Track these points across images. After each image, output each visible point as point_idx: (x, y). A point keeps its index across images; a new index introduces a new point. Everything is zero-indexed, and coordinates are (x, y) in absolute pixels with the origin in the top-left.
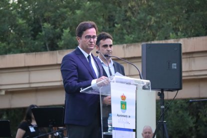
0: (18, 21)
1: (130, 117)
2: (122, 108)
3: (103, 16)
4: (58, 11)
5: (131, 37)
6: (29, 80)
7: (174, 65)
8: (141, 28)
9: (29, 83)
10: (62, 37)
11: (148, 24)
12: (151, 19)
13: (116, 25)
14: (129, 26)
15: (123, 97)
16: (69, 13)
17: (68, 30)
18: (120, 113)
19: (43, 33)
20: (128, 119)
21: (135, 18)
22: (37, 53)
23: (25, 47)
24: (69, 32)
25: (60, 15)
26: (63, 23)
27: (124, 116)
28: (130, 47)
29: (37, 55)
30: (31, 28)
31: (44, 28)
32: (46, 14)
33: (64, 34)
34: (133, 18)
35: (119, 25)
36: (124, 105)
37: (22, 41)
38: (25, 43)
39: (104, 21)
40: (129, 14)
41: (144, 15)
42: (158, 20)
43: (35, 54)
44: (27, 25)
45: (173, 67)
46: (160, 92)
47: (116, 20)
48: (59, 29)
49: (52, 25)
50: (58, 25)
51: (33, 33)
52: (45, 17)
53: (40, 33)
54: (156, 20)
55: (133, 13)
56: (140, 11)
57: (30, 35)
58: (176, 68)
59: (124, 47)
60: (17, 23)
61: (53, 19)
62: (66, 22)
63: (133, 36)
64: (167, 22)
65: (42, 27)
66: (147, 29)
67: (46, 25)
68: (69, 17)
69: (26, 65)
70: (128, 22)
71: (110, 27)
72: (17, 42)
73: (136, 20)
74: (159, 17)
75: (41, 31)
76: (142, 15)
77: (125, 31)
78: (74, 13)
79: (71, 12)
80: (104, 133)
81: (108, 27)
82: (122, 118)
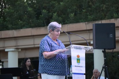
0: (28, 9)
1: (82, 67)
2: (77, 62)
3: (76, 5)
4: (51, 3)
5: (92, 16)
6: (34, 43)
7: (111, 35)
8: (98, 11)
9: (34, 45)
10: (53, 18)
11: (101, 9)
12: (103, 6)
13: (83, 10)
14: (91, 11)
15: (78, 56)
16: (57, 4)
17: (56, 14)
18: (77, 65)
19: (43, 15)
20: (81, 68)
21: (94, 6)
22: (38, 28)
23: (32, 24)
24: (57, 15)
25: (52, 5)
26: (53, 10)
27: (79, 67)
28: (89, 24)
29: (38, 29)
30: (35, 13)
31: (43, 12)
32: (44, 5)
33: (54, 16)
34: (93, 6)
35: (85, 10)
36: (78, 60)
37: (31, 20)
38: (32, 21)
39: (77, 8)
40: (90, 4)
41: (99, 4)
42: (107, 6)
43: (37, 29)
44: (33, 11)
45: (110, 36)
46: (104, 50)
47: (83, 7)
48: (51, 13)
49: (47, 11)
50: (50, 11)
51: (36, 15)
52: (43, 6)
53: (41, 16)
54: (106, 6)
55: (93, 3)
56: (96, 2)
57: (35, 17)
58: (112, 37)
59: (86, 24)
60: (27, 10)
61: (48, 7)
62: (55, 9)
63: (93, 16)
64: (112, 7)
65: (42, 12)
66: (101, 12)
67: (44, 11)
68: (56, 6)
69: (32, 35)
70: (90, 9)
71: (80, 11)
72: (28, 21)
73: (94, 7)
74: (108, 5)
75: (41, 15)
76: (98, 4)
77: (88, 14)
78: (59, 4)
79: (58, 4)
80: (68, 76)
81: (79, 11)
82: (77, 67)
